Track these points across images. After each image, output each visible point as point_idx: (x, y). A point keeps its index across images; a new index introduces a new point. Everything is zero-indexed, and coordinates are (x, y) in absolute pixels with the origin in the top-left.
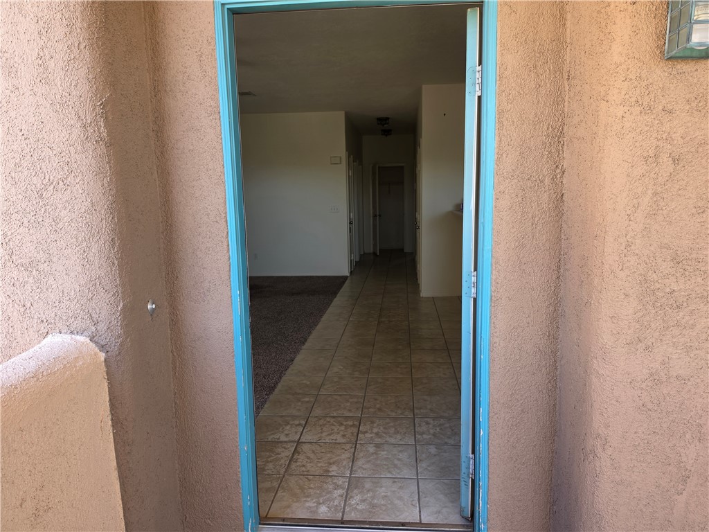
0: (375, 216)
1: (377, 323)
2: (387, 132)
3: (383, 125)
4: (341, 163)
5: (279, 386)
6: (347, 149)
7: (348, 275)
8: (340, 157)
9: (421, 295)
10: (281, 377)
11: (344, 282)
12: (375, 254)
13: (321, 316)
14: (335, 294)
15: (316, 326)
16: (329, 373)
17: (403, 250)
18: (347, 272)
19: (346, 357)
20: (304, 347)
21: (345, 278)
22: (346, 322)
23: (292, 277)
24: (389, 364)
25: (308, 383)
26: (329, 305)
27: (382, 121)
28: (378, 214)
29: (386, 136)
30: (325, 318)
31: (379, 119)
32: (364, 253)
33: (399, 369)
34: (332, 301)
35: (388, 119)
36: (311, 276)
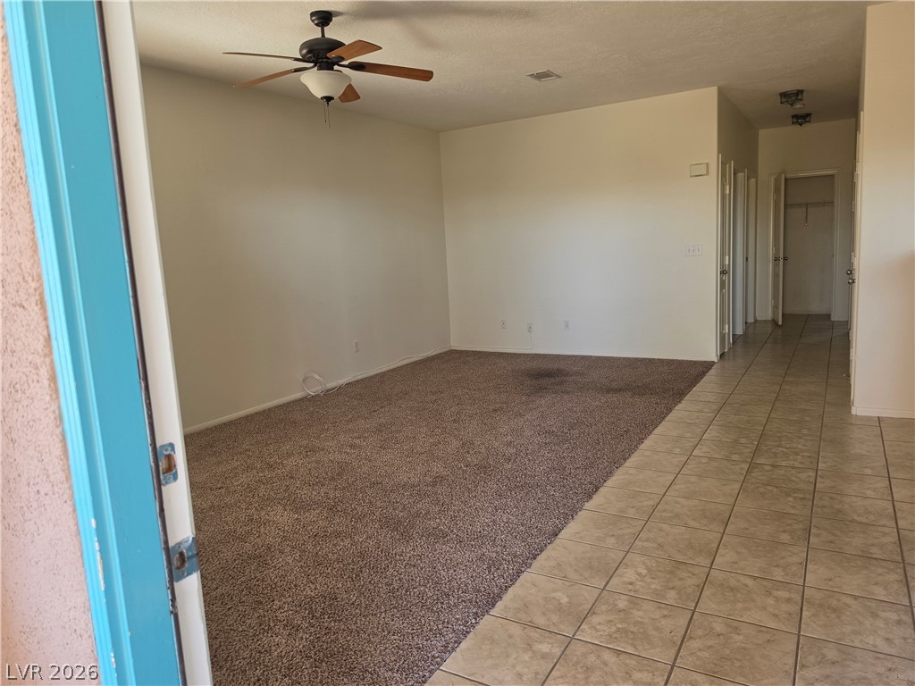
0: (776, 259)
1: (746, 466)
2: (801, 119)
3: (792, 105)
4: (707, 174)
5: (508, 596)
6: (720, 150)
7: (715, 360)
8: (707, 164)
9: (853, 413)
10: (519, 573)
11: (702, 374)
12: (774, 322)
13: (641, 440)
14: (680, 395)
15: (625, 460)
16: (615, 581)
17: (828, 316)
18: (715, 355)
19: (661, 546)
20: (588, 505)
21: (708, 366)
22: (684, 459)
23: (620, 358)
24: (750, 582)
25: (565, 600)
26: (662, 417)
27: (790, 97)
28: (781, 256)
29: (801, 125)
30: (647, 443)
31: (784, 95)
32: (756, 321)
33: (771, 601)
34: (670, 410)
35: (801, 92)
36: (650, 360)
